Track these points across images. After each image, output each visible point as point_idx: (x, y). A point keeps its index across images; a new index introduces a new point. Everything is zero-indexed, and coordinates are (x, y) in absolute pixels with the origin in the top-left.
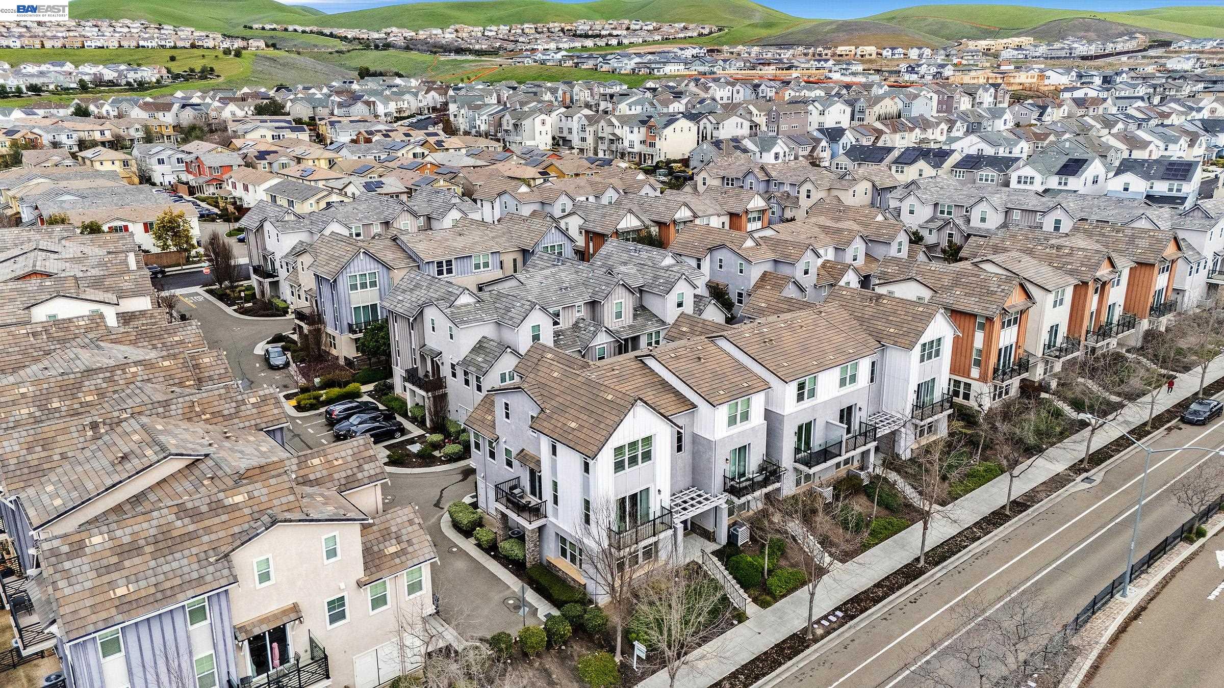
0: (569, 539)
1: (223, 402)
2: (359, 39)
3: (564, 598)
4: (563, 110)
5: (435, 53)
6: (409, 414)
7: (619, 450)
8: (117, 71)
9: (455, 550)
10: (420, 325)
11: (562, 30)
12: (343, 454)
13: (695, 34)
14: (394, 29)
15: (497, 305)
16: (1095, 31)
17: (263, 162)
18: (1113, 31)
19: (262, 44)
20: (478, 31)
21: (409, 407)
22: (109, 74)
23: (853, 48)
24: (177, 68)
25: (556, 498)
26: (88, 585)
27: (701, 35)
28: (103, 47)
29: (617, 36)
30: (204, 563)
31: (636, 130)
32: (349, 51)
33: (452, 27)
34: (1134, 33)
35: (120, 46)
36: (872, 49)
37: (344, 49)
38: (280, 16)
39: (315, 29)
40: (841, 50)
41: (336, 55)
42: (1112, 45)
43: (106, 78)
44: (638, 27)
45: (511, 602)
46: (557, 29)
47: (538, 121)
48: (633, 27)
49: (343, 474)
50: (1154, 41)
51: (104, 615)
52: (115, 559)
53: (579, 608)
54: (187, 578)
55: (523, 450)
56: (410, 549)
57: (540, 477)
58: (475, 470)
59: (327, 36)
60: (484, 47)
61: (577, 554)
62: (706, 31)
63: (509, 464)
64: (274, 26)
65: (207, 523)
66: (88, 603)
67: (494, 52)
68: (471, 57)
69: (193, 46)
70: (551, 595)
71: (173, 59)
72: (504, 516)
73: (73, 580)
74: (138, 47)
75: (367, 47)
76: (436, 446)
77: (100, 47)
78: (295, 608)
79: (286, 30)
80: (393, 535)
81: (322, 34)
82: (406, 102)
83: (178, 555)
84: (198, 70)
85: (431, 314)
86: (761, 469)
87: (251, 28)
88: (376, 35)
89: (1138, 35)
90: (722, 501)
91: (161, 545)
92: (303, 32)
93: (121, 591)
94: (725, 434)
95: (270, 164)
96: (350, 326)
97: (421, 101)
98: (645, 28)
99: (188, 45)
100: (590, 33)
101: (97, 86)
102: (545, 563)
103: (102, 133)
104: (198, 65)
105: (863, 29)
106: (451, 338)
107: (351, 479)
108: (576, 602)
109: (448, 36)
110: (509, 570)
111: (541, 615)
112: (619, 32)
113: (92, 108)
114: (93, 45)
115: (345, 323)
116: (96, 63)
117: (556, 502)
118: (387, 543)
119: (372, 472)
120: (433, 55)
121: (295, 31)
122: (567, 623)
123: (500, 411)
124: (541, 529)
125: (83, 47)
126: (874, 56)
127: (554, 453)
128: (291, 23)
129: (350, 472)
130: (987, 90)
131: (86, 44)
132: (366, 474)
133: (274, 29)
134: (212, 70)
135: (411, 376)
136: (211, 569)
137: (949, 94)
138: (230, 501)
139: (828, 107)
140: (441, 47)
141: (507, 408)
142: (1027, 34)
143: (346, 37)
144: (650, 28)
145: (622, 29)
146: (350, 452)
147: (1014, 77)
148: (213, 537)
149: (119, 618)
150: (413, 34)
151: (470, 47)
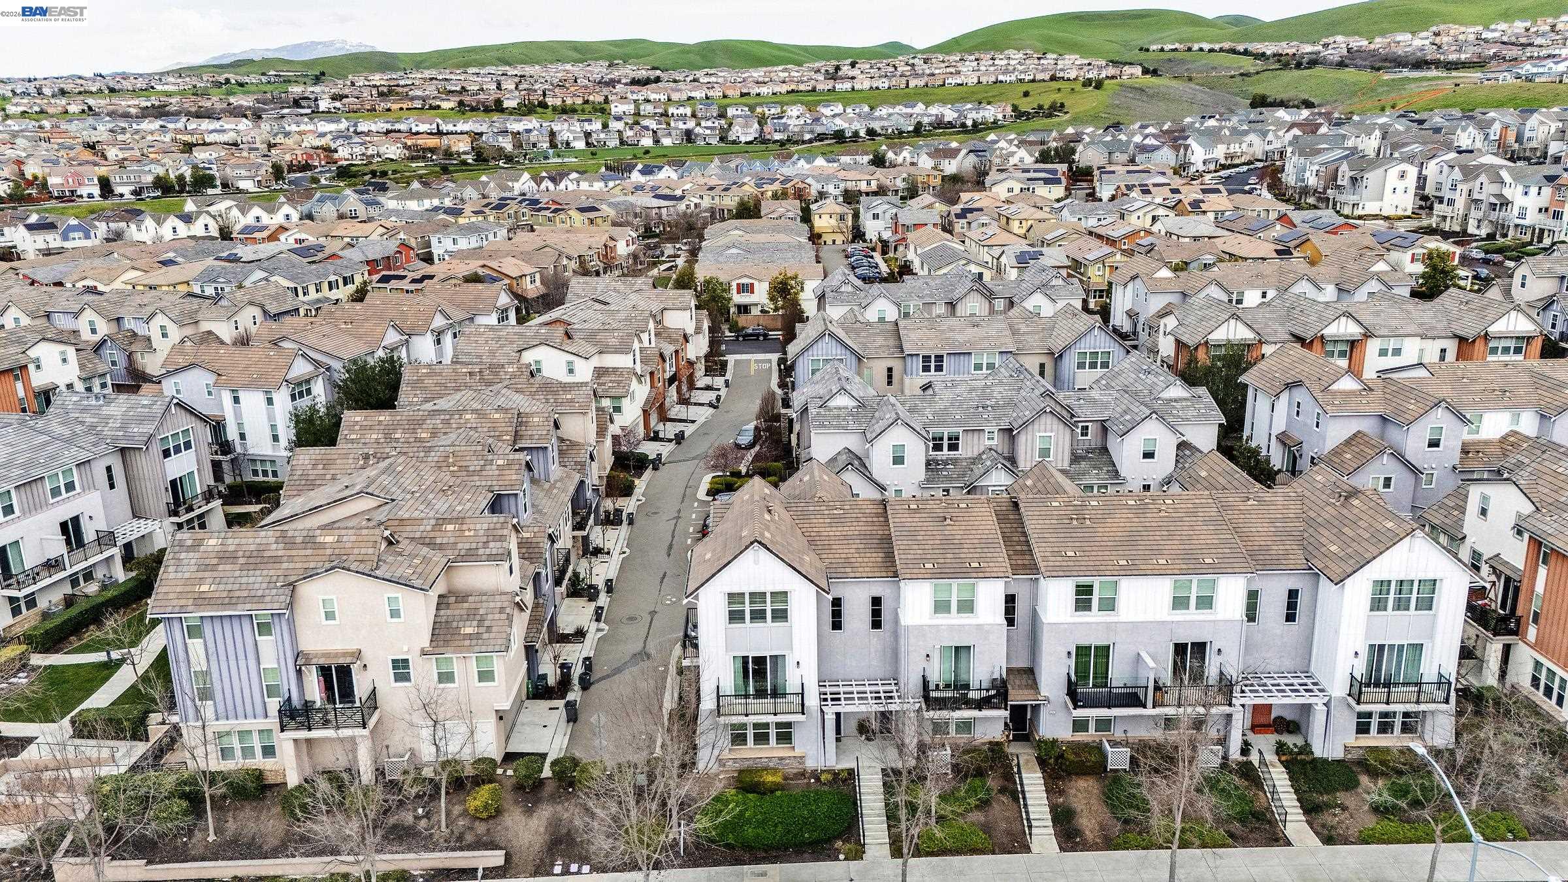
1: (474, 458)
2: (1280, 55)
5: (1379, 69)
7: (735, 597)
8: (958, 111)
12: (478, 527)
14: (1340, 38)
17: (964, 221)
19: (1138, 70)
20: (1471, 32)
22: (950, 115)
24: (1026, 105)
26: (187, 575)
28: (962, 84)
30: (272, 585)
31: (1534, 190)
32: (1258, 73)
33: (1434, 28)
35: (978, 82)
37: (1254, 69)
38: (1187, 32)
39: (1226, 46)
41: (1239, 79)
43: (947, 119)
47: (1394, 172)
49: (467, 546)
51: (182, 602)
52: (215, 561)
54: (253, 593)
56: (485, 636)
59: (1240, 53)
60: (1468, 56)
64: (1177, 45)
65: (294, 553)
66: (179, 589)
67: (1479, 64)
69: (1053, 78)
71: (1025, 95)
73: (180, 569)
74: (996, 82)
75: (1286, 66)
77: (958, 85)
78: (358, 654)
79: (1190, 49)
80: (478, 617)
81: (1233, 51)
83: (258, 573)
84: (1046, 107)
87: (1147, 50)
88: (1307, 49)
91: (252, 560)
92: (1211, 51)
93: (204, 588)
95: (969, 223)
97: (1269, 143)
99: (1047, 77)
101: (935, 128)
103: (869, 183)
104: (1049, 101)
107: (472, 552)
109: (1416, 43)
113: (890, 155)
114: (953, 82)
116: (946, 102)
118: (468, 623)
119: (494, 552)
120: (1375, 74)
121: (1201, 50)
128: (1198, 41)
129: (474, 546)
131: (948, 82)
132: (488, 551)
133: (1174, 50)
134: (1062, 105)
136: (274, 592)
138: (321, 539)
140: (1394, 60)
143: (1263, 54)
146: (485, 526)
148: (291, 566)
149: (190, 608)
150: (1365, 43)
151: (1442, 58)
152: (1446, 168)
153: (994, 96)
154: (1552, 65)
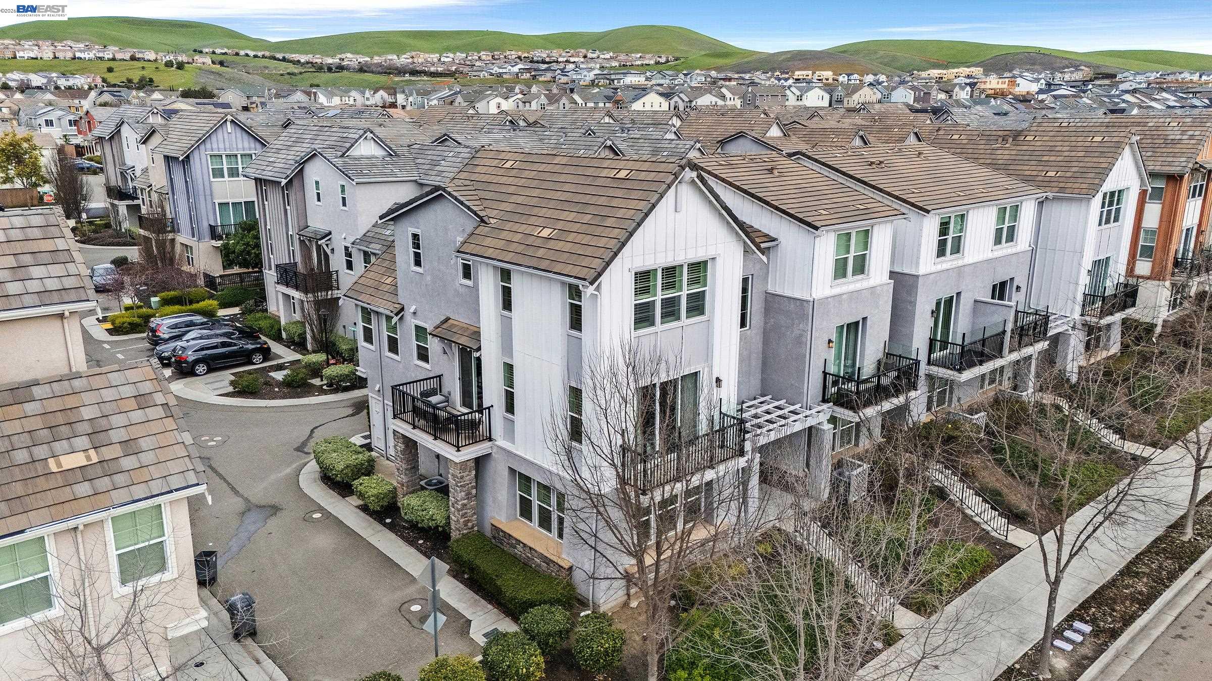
0: (537, 477)
2: (312, 63)
3: (525, 595)
4: (520, 96)
5: (390, 74)
6: (284, 335)
7: (643, 279)
8: (47, 78)
9: (317, 516)
10: (299, 195)
11: (519, 58)
13: (652, 62)
14: (349, 55)
15: (418, 161)
16: (1040, 64)
18: (1058, 65)
19: (208, 60)
20: (434, 57)
21: (283, 323)
22: (38, 80)
23: (810, 72)
24: (113, 78)
25: (510, 398)
27: (657, 63)
28: (36, 58)
29: (574, 62)
31: (601, 105)
32: (300, 73)
33: (408, 54)
34: (1079, 66)
35: (55, 57)
36: (828, 74)
37: (296, 71)
38: (231, 42)
39: (267, 54)
40: (798, 74)
41: (287, 77)
42: (1060, 75)
43: (34, 84)
44: (594, 56)
45: (416, 608)
46: (514, 57)
48: (590, 55)
50: (1099, 74)
53: (559, 615)
55: (448, 319)
56: (128, 463)
57: (479, 360)
58: (366, 379)
59: (279, 60)
60: (439, 69)
61: (553, 507)
62: (663, 60)
63: (423, 355)
64: (225, 50)
67: (449, 74)
68: (425, 78)
69: (133, 58)
70: (499, 591)
71: (110, 70)
72: (410, 445)
74: (74, 58)
75: (320, 70)
76: (316, 371)
77: (33, 58)
79: (237, 54)
81: (274, 58)
82: (352, 99)
84: (136, 81)
85: (315, 172)
86: (882, 367)
87: (201, 51)
88: (330, 61)
89: (1082, 67)
90: (824, 418)
92: (255, 56)
94: (827, 292)
96: (212, 229)
97: (368, 99)
98: (602, 56)
99: (127, 56)
100: (548, 59)
102: (488, 532)
104: (136, 76)
105: (818, 59)
106: (344, 204)
108: (552, 602)
109: (403, 60)
110: (418, 549)
111: (478, 634)
112: (576, 59)
114: (26, 56)
115: (205, 225)
116: (25, 71)
117: (510, 407)
120: (387, 76)
121: (247, 55)
122: (534, 648)
123: (404, 254)
124: (480, 463)
125: (15, 57)
126: (831, 81)
127: (507, 304)
128: (243, 49)
130: (963, 88)
131: (18, 55)
133: (225, 54)
134: (151, 80)
135: (287, 275)
137: (926, 91)
139: (806, 92)
140: (397, 69)
141: (417, 245)
142: (976, 65)
143: (299, 61)
144: (607, 56)
145: (578, 57)
147: (985, 82)
150: (368, 59)
151: (426, 69)
152: (521, 104)
153: (77, 70)
154: (510, 67)
